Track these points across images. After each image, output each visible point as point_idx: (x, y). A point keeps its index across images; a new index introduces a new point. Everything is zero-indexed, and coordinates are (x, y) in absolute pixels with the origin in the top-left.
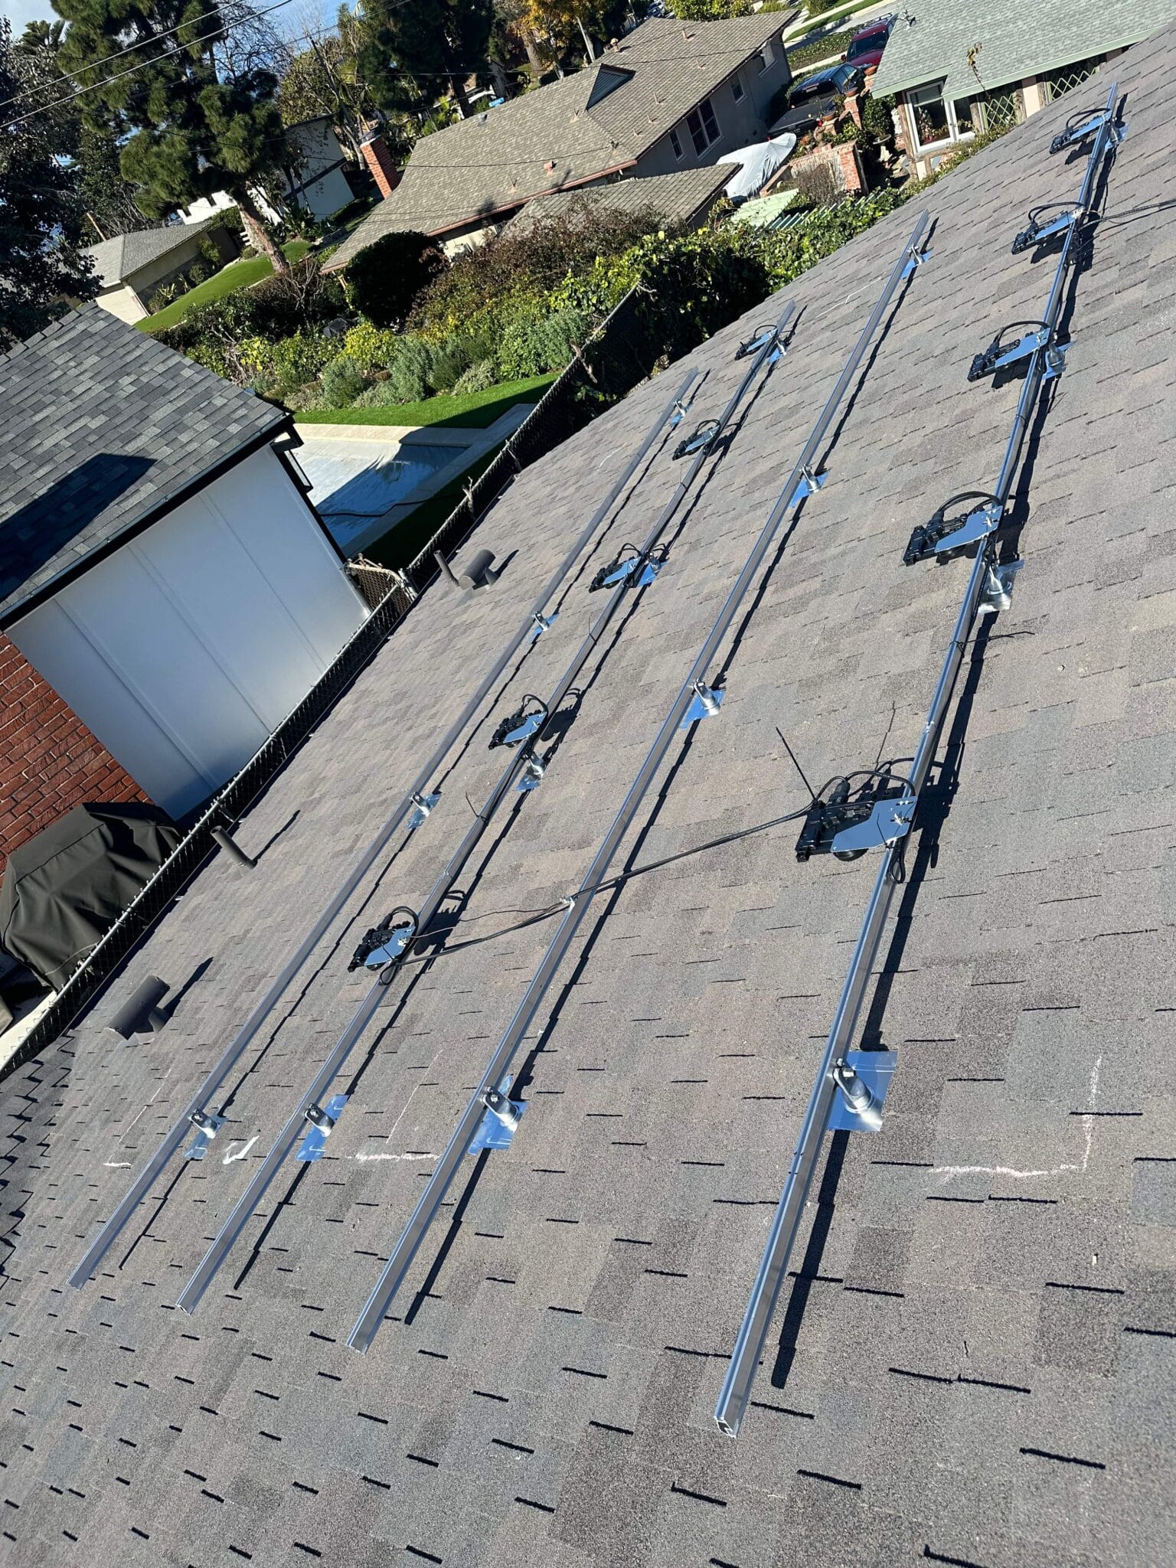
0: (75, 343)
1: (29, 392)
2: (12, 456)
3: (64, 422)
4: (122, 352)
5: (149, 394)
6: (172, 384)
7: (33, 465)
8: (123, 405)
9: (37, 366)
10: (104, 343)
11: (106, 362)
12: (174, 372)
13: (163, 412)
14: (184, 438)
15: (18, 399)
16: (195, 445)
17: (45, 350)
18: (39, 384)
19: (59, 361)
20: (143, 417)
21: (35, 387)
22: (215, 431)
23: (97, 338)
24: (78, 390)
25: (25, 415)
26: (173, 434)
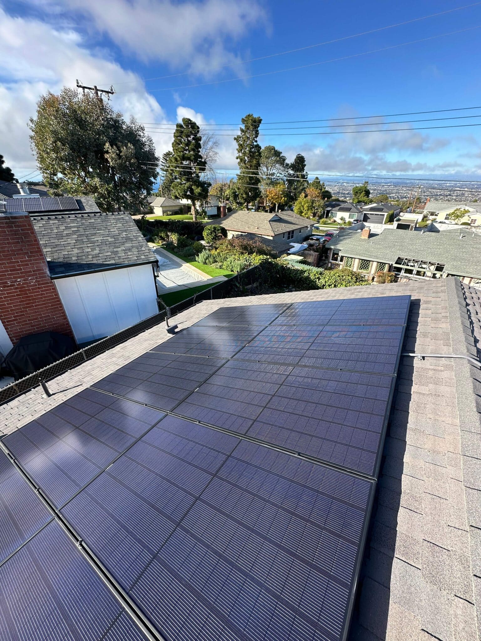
0: (119, 219)
1: (100, 225)
2: (85, 238)
3: (103, 236)
4: (128, 226)
5: (128, 239)
6: (135, 239)
7: (88, 242)
8: (120, 239)
9: (106, 220)
10: (125, 222)
11: (123, 227)
12: (136, 237)
13: (128, 245)
14: (129, 254)
15: (96, 225)
16: (131, 256)
17: (110, 217)
18: (103, 224)
19: (112, 221)
20: (123, 243)
21: (102, 224)
22: (138, 255)
23: (125, 220)
24: (112, 230)
25: (95, 230)
26: (128, 251)
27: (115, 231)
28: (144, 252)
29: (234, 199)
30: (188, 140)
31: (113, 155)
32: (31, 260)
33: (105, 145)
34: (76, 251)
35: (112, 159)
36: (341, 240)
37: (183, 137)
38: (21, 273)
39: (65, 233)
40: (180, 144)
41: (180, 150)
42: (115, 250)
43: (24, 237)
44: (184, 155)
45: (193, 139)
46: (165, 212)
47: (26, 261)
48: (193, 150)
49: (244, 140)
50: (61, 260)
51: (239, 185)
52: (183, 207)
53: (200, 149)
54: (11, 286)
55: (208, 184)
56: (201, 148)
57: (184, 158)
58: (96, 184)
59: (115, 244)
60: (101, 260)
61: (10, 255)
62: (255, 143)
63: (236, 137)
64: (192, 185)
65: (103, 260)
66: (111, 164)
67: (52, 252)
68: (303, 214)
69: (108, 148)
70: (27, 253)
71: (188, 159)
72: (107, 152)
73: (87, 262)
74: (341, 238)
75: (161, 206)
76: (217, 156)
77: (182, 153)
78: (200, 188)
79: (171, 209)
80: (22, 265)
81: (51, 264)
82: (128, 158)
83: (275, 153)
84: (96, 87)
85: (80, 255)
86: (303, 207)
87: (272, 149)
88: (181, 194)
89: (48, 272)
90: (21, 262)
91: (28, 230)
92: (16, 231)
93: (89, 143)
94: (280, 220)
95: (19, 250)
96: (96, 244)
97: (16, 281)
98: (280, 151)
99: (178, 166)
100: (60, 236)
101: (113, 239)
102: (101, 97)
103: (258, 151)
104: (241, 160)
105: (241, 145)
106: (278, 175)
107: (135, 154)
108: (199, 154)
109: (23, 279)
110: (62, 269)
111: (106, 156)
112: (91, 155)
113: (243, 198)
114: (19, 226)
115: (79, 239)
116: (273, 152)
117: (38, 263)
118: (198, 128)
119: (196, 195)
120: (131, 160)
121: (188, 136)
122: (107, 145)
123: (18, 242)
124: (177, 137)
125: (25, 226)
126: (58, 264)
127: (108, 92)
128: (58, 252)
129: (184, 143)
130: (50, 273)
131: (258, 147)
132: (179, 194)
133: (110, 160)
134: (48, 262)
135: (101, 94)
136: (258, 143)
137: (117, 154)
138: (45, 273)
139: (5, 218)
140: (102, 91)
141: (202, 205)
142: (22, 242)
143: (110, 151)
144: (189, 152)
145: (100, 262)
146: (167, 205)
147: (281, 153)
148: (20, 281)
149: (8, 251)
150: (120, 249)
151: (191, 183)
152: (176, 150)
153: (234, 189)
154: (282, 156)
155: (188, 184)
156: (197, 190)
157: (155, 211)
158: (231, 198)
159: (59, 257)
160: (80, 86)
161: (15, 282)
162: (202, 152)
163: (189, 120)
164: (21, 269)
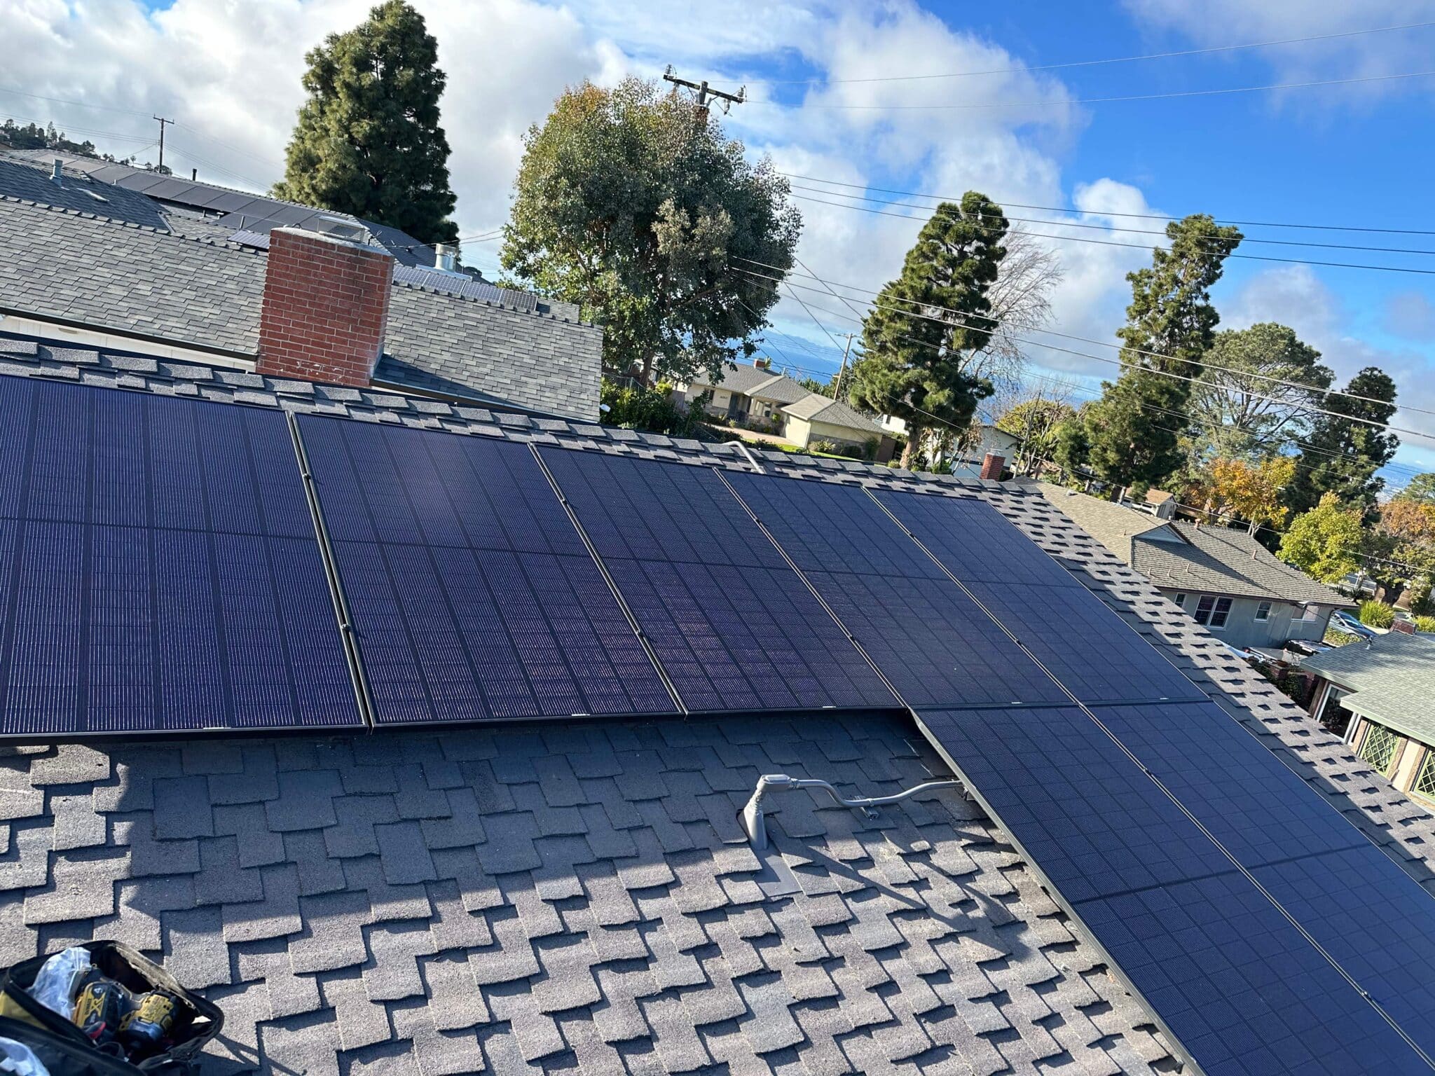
1: (526, 331)
2: (481, 342)
3: (518, 350)
4: (583, 351)
5: (565, 371)
6: (579, 376)
7: (481, 351)
8: (549, 365)
11: (572, 348)
13: (557, 380)
14: (548, 394)
15: (517, 329)
16: (547, 400)
17: (558, 325)
18: (534, 332)
19: (554, 332)
20: (549, 374)
21: (530, 331)
22: (563, 403)
24: (543, 346)
25: (510, 336)
26: (547, 389)
27: (548, 348)
28: (581, 401)
29: (1071, 459)
30: (961, 251)
31: (672, 229)
32: (354, 337)
33: (662, 201)
34: (447, 356)
35: (668, 236)
36: (1379, 663)
37: (947, 240)
38: (328, 354)
39: (448, 323)
40: (930, 259)
41: (922, 273)
42: (524, 379)
43: (365, 292)
44: (928, 289)
45: (979, 251)
46: (816, 440)
47: (346, 334)
48: (967, 280)
49: (1161, 286)
50: (408, 360)
51: (1101, 419)
52: (880, 439)
53: (989, 283)
54: (299, 371)
55: (982, 389)
56: (994, 279)
57: (927, 297)
58: (607, 285)
59: (530, 371)
60: (483, 386)
61: (327, 315)
62: (1200, 302)
63: (1136, 273)
64: (925, 380)
65: (487, 387)
66: (660, 248)
67: (402, 345)
68: (1315, 567)
69: (667, 210)
70: (355, 321)
71: (941, 301)
72: (662, 220)
73: (454, 381)
74: (1381, 656)
75: (810, 420)
76: (1046, 313)
77: (925, 281)
78: (947, 392)
79: (839, 434)
80: (336, 340)
81: (386, 361)
82: (707, 243)
83: (1293, 353)
84: (705, 84)
85: (448, 364)
86: (1322, 540)
87: (1282, 337)
88: (879, 396)
89: (372, 370)
90: (338, 333)
91: (376, 280)
92: (357, 277)
93: (632, 193)
94: (1185, 548)
95: (343, 311)
96: (493, 358)
97: (311, 366)
98: (1315, 349)
99: (900, 316)
100: (434, 325)
101: (534, 362)
102: (708, 105)
103: (1205, 327)
104: (1132, 342)
105: (1145, 297)
106: (1289, 426)
107: (730, 239)
108: (984, 295)
109: (324, 365)
110: (402, 375)
111: (656, 227)
112: (625, 220)
113: (1105, 460)
114: (365, 270)
115: (467, 340)
116: (1282, 344)
117: (363, 346)
118: (1005, 223)
119: (926, 409)
120: (713, 248)
121: (963, 238)
122: (668, 204)
123: (350, 298)
124: (929, 237)
125: (376, 272)
126: (401, 365)
127: (730, 98)
128: (413, 347)
129: (943, 257)
130: (376, 372)
131: (1210, 316)
132: (873, 393)
133: (660, 238)
134: (384, 356)
135: (710, 100)
136: (1211, 303)
137: (683, 229)
138: (366, 369)
139: (353, 250)
140: (718, 94)
141: (944, 447)
142: (358, 298)
143: (669, 218)
144: (953, 285)
145: (478, 388)
146: (831, 419)
147: (1318, 354)
148: (318, 368)
149: (327, 307)
150: (535, 381)
151: (927, 372)
152: (913, 270)
153: (1081, 429)
154: (1320, 368)
155: (914, 373)
156: (937, 396)
157: (788, 429)
158: (1059, 453)
159: (409, 355)
160: (671, 79)
161: (308, 366)
162: (995, 292)
163: (985, 199)
164: (330, 347)
